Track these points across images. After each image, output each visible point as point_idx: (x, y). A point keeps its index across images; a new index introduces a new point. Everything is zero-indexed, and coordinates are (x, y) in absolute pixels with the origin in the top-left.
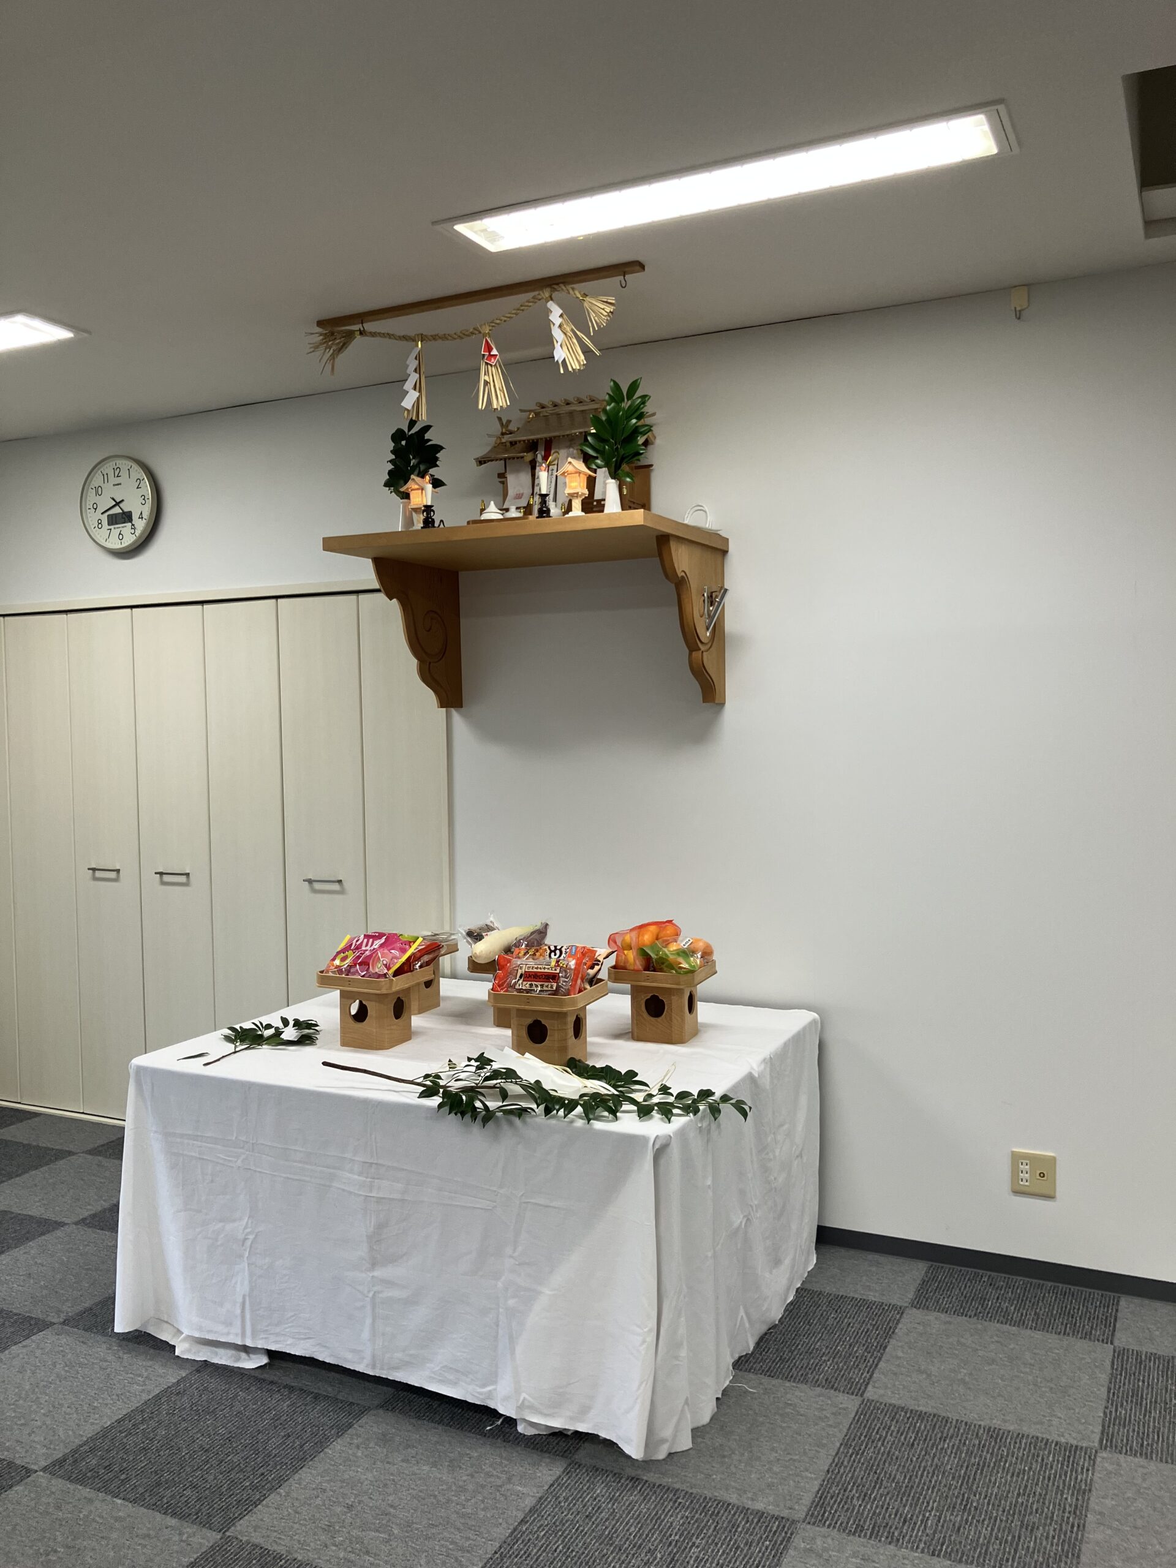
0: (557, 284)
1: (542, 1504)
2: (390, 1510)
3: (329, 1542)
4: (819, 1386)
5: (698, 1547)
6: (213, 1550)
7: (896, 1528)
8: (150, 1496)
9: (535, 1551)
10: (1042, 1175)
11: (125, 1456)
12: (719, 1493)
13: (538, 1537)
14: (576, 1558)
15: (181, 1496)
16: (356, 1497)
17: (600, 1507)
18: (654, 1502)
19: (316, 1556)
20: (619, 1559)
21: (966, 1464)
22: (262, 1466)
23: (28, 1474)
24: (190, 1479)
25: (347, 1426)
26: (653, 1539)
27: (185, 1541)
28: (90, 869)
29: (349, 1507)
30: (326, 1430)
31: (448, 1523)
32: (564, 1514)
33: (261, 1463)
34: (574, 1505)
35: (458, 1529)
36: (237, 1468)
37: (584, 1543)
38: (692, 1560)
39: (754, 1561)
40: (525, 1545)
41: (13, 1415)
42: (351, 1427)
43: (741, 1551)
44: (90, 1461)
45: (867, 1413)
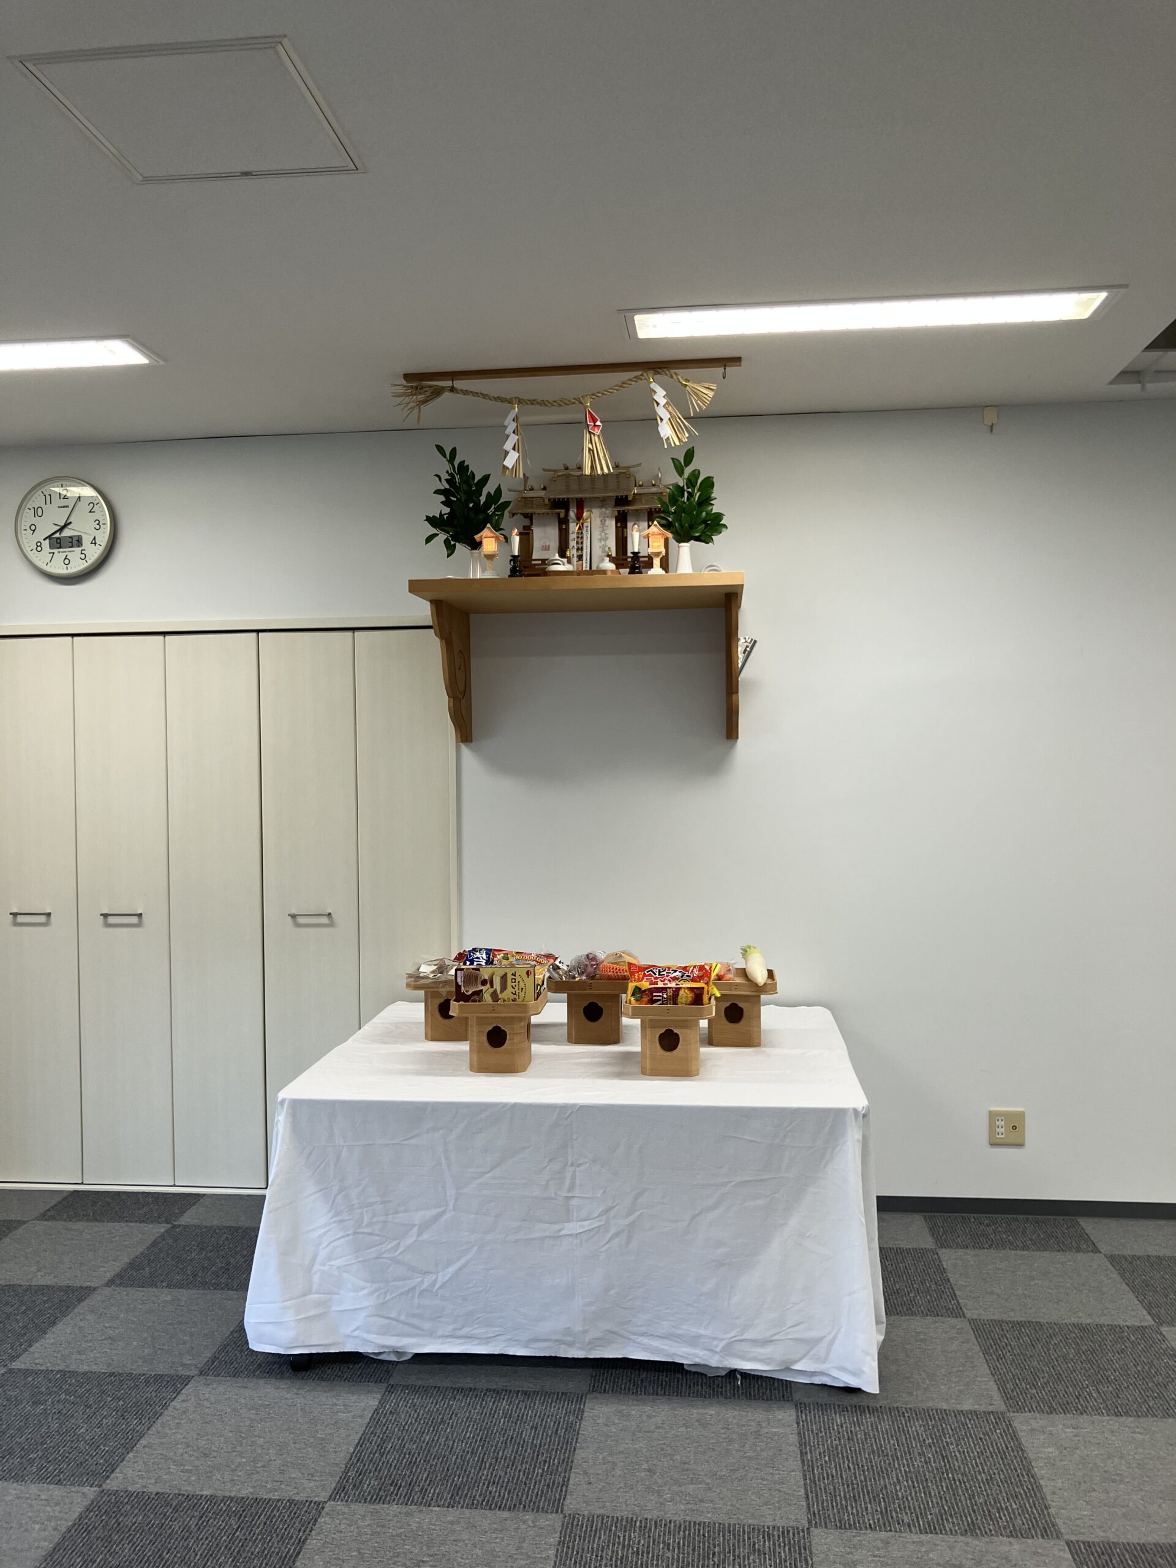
0: (660, 368)
1: (805, 1438)
2: (686, 1466)
3: (660, 1500)
4: (927, 1315)
5: (952, 1444)
6: (567, 1527)
7: (1076, 1404)
8: (460, 1498)
9: (834, 1472)
10: (1014, 1127)
11: (399, 1472)
12: (930, 1404)
13: (826, 1462)
14: (871, 1471)
15: (490, 1493)
16: (647, 1462)
17: (851, 1431)
18: (888, 1420)
19: (662, 1513)
20: (904, 1465)
21: (1081, 1352)
22: (538, 1455)
23: (320, 1506)
24: (483, 1478)
25: (579, 1411)
26: (914, 1445)
27: (534, 1526)
28: (11, 914)
29: (649, 1470)
30: (564, 1417)
31: (745, 1467)
32: (829, 1441)
33: (534, 1453)
34: (830, 1433)
35: (757, 1469)
36: (517, 1461)
37: (866, 1459)
38: (957, 1454)
39: (1001, 1445)
40: (822, 1469)
41: (244, 1460)
42: (583, 1411)
43: (986, 1440)
44: (370, 1483)
45: (980, 1328)
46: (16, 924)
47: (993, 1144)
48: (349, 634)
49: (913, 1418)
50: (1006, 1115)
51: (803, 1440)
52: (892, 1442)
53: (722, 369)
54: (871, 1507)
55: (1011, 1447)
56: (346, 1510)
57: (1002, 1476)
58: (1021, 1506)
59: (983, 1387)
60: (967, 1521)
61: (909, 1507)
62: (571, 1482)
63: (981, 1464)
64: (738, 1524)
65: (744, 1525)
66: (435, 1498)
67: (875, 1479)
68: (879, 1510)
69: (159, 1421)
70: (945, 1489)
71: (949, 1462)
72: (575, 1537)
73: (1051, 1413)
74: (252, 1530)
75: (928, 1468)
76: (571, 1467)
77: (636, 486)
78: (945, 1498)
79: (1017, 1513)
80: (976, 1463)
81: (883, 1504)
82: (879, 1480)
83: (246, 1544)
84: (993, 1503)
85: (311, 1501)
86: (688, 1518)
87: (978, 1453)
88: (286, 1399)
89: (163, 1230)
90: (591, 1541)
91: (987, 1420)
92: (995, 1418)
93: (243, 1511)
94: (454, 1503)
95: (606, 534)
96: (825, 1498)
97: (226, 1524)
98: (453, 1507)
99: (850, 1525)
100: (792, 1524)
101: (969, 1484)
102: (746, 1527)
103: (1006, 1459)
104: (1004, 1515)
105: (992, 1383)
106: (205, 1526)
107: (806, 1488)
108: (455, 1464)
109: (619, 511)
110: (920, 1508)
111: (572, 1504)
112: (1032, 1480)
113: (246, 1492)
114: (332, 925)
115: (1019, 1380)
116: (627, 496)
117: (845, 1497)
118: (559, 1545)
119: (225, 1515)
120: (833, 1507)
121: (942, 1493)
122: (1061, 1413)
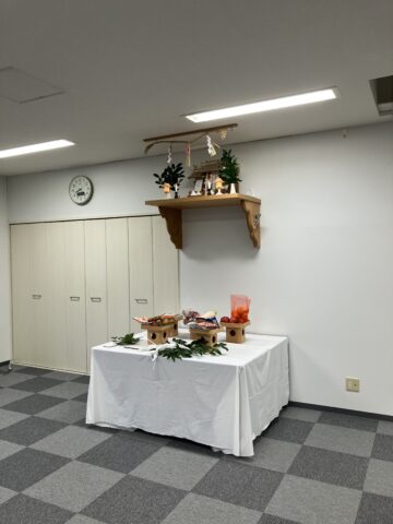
6: (125, 478)
7: (312, 476)
10: (355, 385)
17: (229, 469)
18: (244, 468)
23: (71, 460)
28: (70, 297)
44: (87, 457)
45: (304, 448)
46: (72, 300)
50: (353, 380)
51: (212, 469)
53: (231, 128)
56: (76, 462)
59: (286, 465)
62: (137, 467)
69: (54, 433)
86: (159, 482)
91: (276, 474)
92: (279, 474)
98: (102, 467)
99: (202, 494)
100: (186, 490)
102: (172, 487)
105: (290, 464)
107: (200, 482)
111: (131, 472)
114: (147, 303)
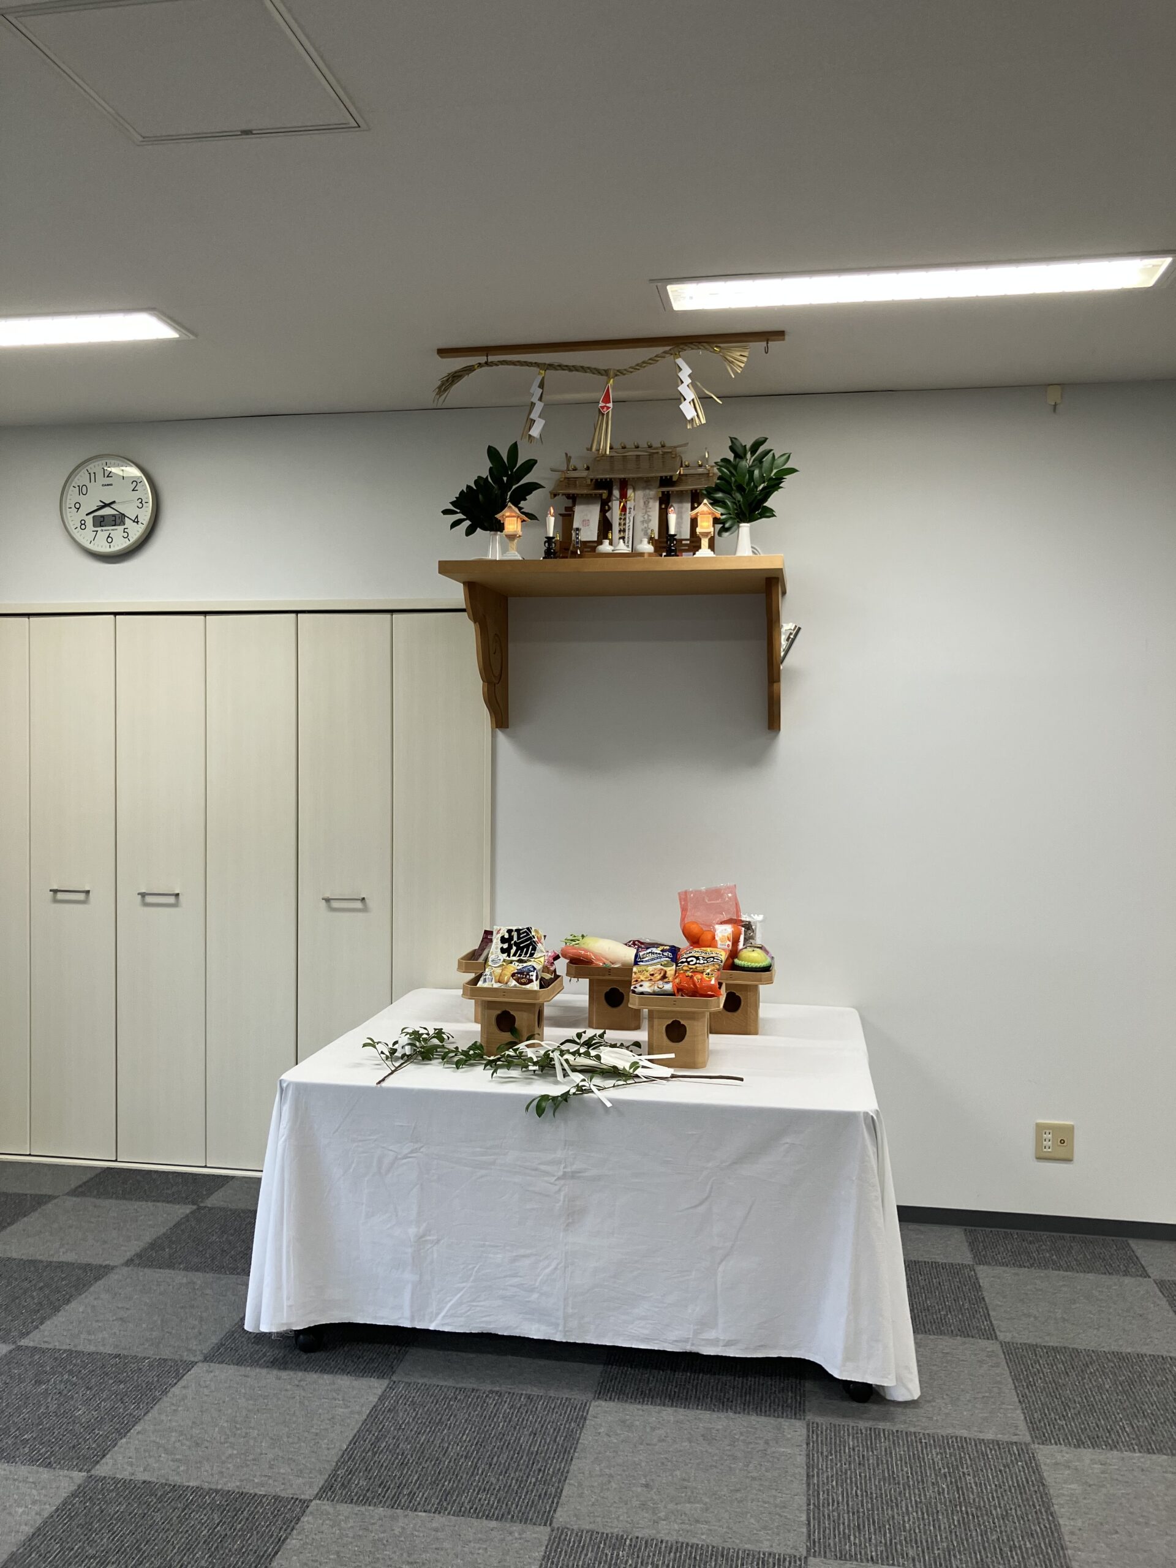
1: (813, 1460)
2: (686, 1483)
3: (655, 1518)
4: (957, 1335)
5: (969, 1475)
6: (554, 1542)
7: (1107, 1438)
8: (448, 1504)
9: (840, 1498)
10: (1062, 1142)
11: (390, 1473)
12: (950, 1431)
13: (833, 1487)
14: (879, 1499)
15: (480, 1500)
16: (645, 1476)
17: (863, 1456)
18: (904, 1445)
19: (654, 1532)
20: (915, 1494)
21: (1118, 1383)
22: (533, 1463)
23: (305, 1504)
24: (474, 1484)
25: (581, 1419)
26: (928, 1474)
27: (520, 1539)
28: (51, 891)
29: (647, 1486)
30: (565, 1424)
31: (747, 1487)
32: (839, 1465)
33: (529, 1460)
34: (840, 1456)
35: (760, 1490)
36: (511, 1468)
37: (876, 1486)
38: (973, 1485)
39: (1021, 1479)
40: (828, 1495)
41: (235, 1452)
42: (585, 1419)
43: (1005, 1472)
44: (358, 1483)
45: (1011, 1351)
46: (56, 901)
47: (1039, 1158)
48: (388, 616)
49: (930, 1445)
50: (1055, 1128)
51: (811, 1462)
52: (905, 1469)
53: (765, 343)
54: (876, 1538)
55: (1032, 1481)
56: (331, 1510)
57: (1019, 1513)
58: (1036, 1546)
59: (1009, 1415)
60: (977, 1559)
61: (916, 1540)
62: (564, 1493)
63: (998, 1497)
64: (733, 1549)
65: (739, 1550)
66: (422, 1503)
67: (882, 1508)
68: (883, 1541)
69: (157, 1407)
70: (956, 1523)
71: (963, 1494)
72: (561, 1552)
73: (1079, 1447)
74: (233, 1526)
75: (940, 1499)
76: (566, 1477)
77: (681, 466)
78: (956, 1532)
79: (1030, 1552)
80: (993, 1497)
81: (888, 1535)
82: (887, 1509)
83: (225, 1540)
84: (1005, 1541)
85: (297, 1499)
86: (681, 1539)
87: (996, 1486)
88: (286, 1390)
89: (188, 1211)
90: (577, 1557)
91: (1009, 1451)
92: (1018, 1450)
93: (227, 1505)
94: (441, 1508)
95: (649, 516)
96: (827, 1525)
97: (208, 1519)
98: (440, 1513)
99: (851, 1556)
100: (789, 1551)
101: (983, 1519)
102: (740, 1552)
103: (1026, 1493)
104: (1017, 1554)
105: (1019, 1411)
106: (187, 1519)
107: (808, 1514)
108: (447, 1467)
109: (663, 492)
110: (927, 1542)
111: (562, 1517)
112: (1051, 1518)
113: (231, 1486)
114: (365, 909)
115: (1048, 1410)
116: (671, 477)
117: (849, 1525)
118: (543, 1560)
119: (208, 1508)
120: (835, 1535)
121: (953, 1527)
122: (1089, 1447)
